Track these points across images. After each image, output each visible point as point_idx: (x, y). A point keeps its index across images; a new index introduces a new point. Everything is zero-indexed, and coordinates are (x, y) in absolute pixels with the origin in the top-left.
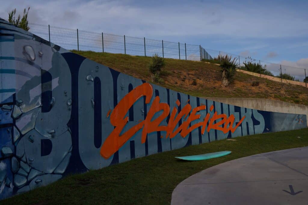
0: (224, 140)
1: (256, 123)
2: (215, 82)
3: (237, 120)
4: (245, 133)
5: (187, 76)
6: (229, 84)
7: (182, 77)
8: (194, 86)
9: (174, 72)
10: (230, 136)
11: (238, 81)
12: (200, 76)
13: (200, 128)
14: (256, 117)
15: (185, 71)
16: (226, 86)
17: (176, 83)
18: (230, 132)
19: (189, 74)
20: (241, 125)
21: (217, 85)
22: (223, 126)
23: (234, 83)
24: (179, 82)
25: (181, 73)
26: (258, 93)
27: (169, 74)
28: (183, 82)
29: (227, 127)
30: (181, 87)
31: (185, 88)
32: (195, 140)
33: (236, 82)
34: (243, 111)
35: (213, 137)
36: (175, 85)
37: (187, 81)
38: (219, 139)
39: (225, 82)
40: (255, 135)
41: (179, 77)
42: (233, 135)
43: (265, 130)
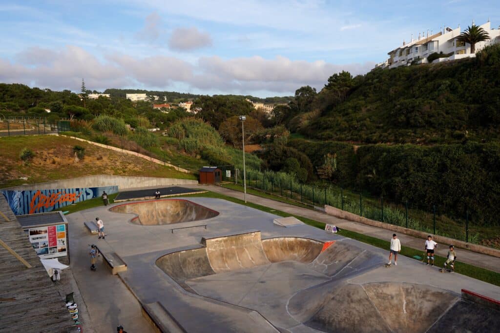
0: (70, 205)
1: (88, 194)
2: (70, 159)
3: (77, 195)
4: (82, 200)
5: (47, 155)
6: (80, 161)
7: (44, 157)
8: (54, 165)
9: (37, 153)
10: (73, 203)
11: (87, 155)
12: (58, 154)
13: (59, 202)
14: (88, 191)
15: (46, 150)
16: (77, 162)
17: (40, 164)
18: (73, 201)
19: (49, 154)
20: (79, 197)
21: (71, 161)
22: (70, 199)
23: (84, 159)
24: (43, 163)
25: (42, 153)
26: (100, 166)
27: (34, 156)
28: (45, 162)
29: (72, 199)
30: (44, 167)
31: (47, 167)
32: (57, 207)
33: (86, 157)
34: (80, 190)
35: (65, 205)
36: (40, 166)
37: (48, 160)
38: (67, 204)
39: (77, 159)
40: (87, 200)
41: (42, 158)
42: (75, 202)
43: (93, 197)
